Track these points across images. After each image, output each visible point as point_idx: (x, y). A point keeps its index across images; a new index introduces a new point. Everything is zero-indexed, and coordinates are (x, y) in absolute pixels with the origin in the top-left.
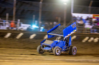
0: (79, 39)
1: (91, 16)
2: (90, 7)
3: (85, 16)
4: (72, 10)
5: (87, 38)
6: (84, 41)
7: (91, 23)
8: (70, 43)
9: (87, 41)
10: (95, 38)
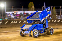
0: (9, 22)
1: (13, 12)
2: (12, 9)
3: (11, 13)
4: (5, 10)
5: (12, 22)
6: (11, 23)
7: (14, 15)
9: (12, 23)
10: (16, 21)
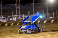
8: (38, 25)
